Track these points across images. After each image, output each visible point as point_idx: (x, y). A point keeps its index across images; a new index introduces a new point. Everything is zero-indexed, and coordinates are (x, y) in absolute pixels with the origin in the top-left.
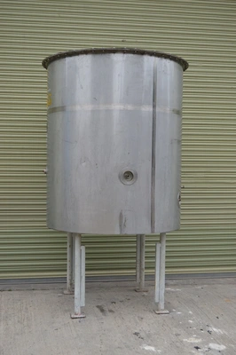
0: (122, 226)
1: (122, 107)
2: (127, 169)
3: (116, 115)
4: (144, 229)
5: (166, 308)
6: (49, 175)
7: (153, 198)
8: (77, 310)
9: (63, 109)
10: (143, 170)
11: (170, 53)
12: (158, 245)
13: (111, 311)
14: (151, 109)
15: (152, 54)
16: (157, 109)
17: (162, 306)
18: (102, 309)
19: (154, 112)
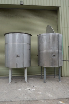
0: (17, 66)
1: (18, 43)
2: (18, 55)
3: (17, 45)
5: (27, 82)
6: (5, 57)
7: (23, 60)
8: (10, 82)
9: (7, 44)
10: (21, 55)
11: (25, 32)
12: (25, 70)
13: (17, 83)
16: (24, 43)
17: (26, 82)
18: (15, 82)
19: (23, 44)
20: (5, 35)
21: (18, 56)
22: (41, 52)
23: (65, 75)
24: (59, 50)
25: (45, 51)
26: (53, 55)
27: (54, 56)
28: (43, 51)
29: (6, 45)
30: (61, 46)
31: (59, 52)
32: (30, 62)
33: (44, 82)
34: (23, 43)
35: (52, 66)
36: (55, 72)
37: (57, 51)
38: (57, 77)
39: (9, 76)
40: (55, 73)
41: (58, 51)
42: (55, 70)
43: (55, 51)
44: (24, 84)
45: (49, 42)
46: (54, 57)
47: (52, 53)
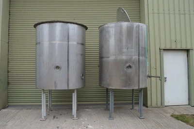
0: (56, 86)
2: (57, 65)
4: (65, 87)
6: (36, 68)
7: (68, 76)
8: (43, 117)
9: (39, 43)
10: (64, 65)
11: (71, 21)
12: (73, 94)
13: (57, 118)
14: (67, 43)
15: (71, 23)
16: (70, 43)
17: (75, 116)
18: (54, 117)
19: (68, 44)
20: (36, 26)
21: (58, 67)
22: (104, 59)
23: (154, 104)
24: (139, 56)
25: (112, 58)
26: (128, 65)
27: (130, 67)
28: (108, 57)
29: (38, 45)
30: (145, 48)
31: (139, 59)
32: (82, 79)
33: (110, 117)
34: (68, 42)
35: (125, 86)
36: (133, 98)
37: (135, 57)
38: (136, 108)
39: (42, 103)
40: (133, 100)
41: (137, 57)
42: (133, 95)
43: (132, 58)
44: (70, 121)
45: (120, 41)
46: (129, 70)
47: (126, 62)
